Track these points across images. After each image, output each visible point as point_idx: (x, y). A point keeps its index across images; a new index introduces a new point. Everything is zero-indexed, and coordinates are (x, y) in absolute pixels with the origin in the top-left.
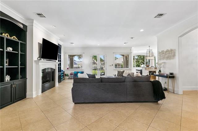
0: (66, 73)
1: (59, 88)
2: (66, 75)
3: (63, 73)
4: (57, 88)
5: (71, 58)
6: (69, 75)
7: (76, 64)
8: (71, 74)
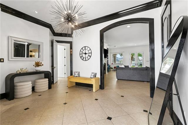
0: (111, 67)
1: (108, 75)
2: (111, 68)
3: (109, 67)
4: (107, 75)
5: (115, 56)
6: (113, 68)
7: (118, 61)
8: (115, 68)
